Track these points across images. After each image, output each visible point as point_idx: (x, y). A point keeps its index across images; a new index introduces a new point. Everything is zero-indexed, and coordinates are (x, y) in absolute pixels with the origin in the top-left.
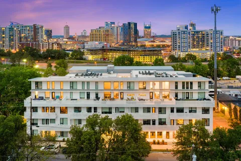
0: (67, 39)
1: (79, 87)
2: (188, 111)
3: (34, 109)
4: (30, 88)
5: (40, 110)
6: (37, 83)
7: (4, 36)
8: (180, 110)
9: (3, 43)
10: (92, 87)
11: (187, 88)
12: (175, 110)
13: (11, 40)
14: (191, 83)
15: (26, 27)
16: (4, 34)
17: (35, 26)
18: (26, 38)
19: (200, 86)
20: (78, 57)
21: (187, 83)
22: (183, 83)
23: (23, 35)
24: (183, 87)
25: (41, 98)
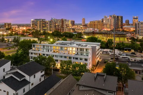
0: (83, 26)
1: (46, 47)
2: (79, 59)
3: (32, 53)
4: (32, 47)
5: (33, 54)
6: (34, 45)
7: (47, 25)
8: (77, 59)
9: (47, 28)
10: (50, 48)
11: (82, 51)
12: (75, 58)
13: (50, 27)
14: (83, 49)
15: (58, 20)
16: (47, 24)
17: (62, 19)
18: (58, 26)
19: (86, 50)
20: (79, 36)
21: (82, 49)
22: (80, 49)
23: (57, 24)
24: (80, 51)
25: (35, 50)
